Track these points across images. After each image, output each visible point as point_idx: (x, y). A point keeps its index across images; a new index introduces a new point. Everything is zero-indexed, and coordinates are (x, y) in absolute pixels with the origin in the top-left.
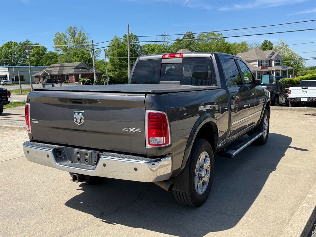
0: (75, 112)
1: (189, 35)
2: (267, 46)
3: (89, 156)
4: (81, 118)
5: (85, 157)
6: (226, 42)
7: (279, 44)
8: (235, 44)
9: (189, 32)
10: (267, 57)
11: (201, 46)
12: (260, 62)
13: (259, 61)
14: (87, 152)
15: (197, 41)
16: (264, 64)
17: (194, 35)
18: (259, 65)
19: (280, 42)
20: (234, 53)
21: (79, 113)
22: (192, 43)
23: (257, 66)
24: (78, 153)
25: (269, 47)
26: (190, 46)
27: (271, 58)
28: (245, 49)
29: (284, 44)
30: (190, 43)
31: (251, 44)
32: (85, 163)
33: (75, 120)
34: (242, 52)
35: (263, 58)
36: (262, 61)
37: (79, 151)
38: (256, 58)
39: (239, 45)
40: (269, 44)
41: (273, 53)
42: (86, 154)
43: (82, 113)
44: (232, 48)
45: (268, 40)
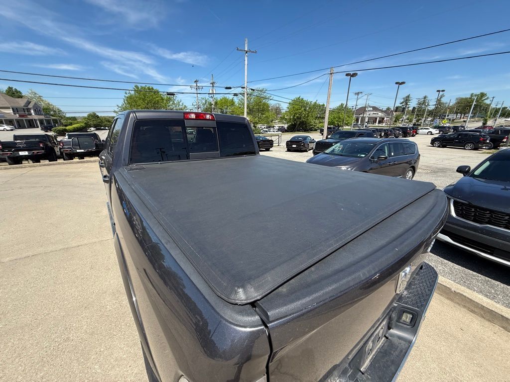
7: (30, 94)
10: (22, 105)
12: (15, 110)
13: (12, 108)
18: (15, 114)
27: (27, 106)
29: (36, 94)
35: (18, 106)
38: (8, 105)
40: (15, 91)
45: (12, 87)
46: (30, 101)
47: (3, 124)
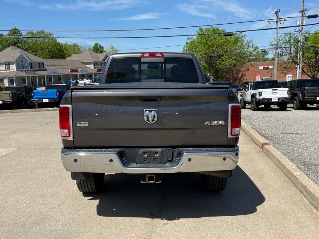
0: (146, 111)
1: (15, 32)
2: (98, 49)
3: (160, 154)
4: (154, 116)
5: (154, 156)
6: (58, 42)
7: (109, 48)
8: (66, 44)
9: (16, 28)
10: (102, 60)
11: (31, 45)
12: (96, 65)
13: (94, 63)
14: (157, 150)
15: (25, 39)
16: (100, 66)
17: (21, 32)
18: (95, 68)
19: (110, 46)
20: (67, 54)
21: (151, 111)
22: (20, 41)
23: (93, 68)
24: (144, 153)
25: (100, 50)
26: (18, 44)
27: (105, 61)
28: (78, 51)
29: (113, 48)
30: (18, 41)
31: (83, 46)
32: (154, 163)
33: (145, 119)
34: (75, 53)
35: (98, 61)
36: (97, 63)
37: (145, 151)
38: (92, 61)
39: (70, 46)
40: (99, 47)
41: (106, 57)
42: (156, 153)
43: (156, 111)
44: (64, 49)
45: (99, 43)
46: (107, 55)
47: (85, 78)
